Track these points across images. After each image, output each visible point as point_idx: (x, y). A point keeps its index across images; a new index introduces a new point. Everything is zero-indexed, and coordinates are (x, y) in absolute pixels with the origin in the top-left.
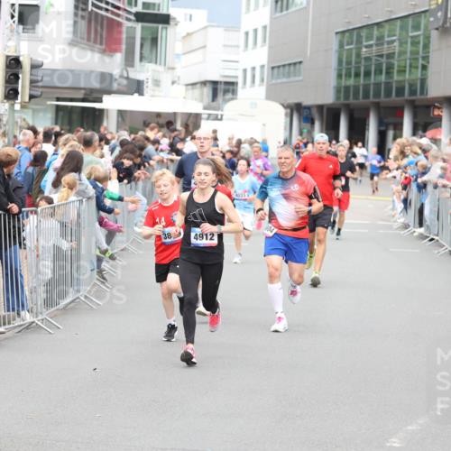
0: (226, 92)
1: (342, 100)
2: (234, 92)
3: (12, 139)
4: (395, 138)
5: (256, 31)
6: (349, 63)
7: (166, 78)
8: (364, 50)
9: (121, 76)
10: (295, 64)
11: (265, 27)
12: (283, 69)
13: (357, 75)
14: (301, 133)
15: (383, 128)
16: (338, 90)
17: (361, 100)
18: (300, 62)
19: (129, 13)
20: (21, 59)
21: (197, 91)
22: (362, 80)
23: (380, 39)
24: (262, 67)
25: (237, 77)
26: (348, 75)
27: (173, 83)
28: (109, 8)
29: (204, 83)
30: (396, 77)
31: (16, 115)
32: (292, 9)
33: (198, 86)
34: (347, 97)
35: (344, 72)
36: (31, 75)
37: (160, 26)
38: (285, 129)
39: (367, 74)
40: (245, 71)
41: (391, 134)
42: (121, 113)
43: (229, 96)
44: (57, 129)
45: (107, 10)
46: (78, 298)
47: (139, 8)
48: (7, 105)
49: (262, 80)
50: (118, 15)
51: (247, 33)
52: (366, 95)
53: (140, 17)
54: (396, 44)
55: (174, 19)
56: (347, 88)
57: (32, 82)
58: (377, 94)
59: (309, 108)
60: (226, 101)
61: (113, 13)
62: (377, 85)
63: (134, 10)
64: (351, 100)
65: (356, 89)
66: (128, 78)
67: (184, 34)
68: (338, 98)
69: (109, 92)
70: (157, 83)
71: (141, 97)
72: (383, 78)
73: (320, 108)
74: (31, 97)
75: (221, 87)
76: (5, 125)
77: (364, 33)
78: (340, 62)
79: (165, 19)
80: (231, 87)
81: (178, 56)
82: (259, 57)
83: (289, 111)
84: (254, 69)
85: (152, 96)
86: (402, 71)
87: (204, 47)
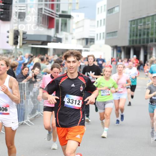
0: (91, 42)
1: (131, 45)
2: (94, 42)
3: (16, 59)
4: (150, 58)
5: (101, 21)
6: (134, 31)
7: (70, 37)
8: (139, 27)
9: (54, 37)
10: (115, 32)
11: (104, 19)
12: (111, 34)
13: (137, 35)
14: (117, 56)
15: (146, 54)
16: (130, 41)
17: (138, 44)
18: (116, 32)
19: (57, 14)
20: (19, 31)
21: (81, 42)
22: (138, 37)
23: (145, 23)
24: (103, 33)
25: (94, 37)
26: (133, 36)
27: (72, 39)
28: (50, 13)
29: (83, 39)
30: (150, 36)
31: (18, 50)
32: (114, 13)
33: (81, 40)
34: (133, 43)
35: (132, 35)
36: (23, 36)
37: (68, 19)
38: (112, 55)
39: (140, 35)
40: (97, 34)
41: (148, 56)
42: (54, 50)
43: (92, 43)
44: (32, 55)
45: (49, 14)
46: (39, 114)
47: (60, 13)
48: (14, 47)
49: (103, 37)
50: (53, 15)
51: (98, 22)
52: (140, 43)
53: (61, 16)
54: (150, 25)
55: (72, 17)
56: (133, 41)
57: (23, 39)
58: (144, 42)
59: (120, 47)
60: (91, 45)
61: (51, 15)
62: (144, 39)
63: (58, 13)
64: (135, 44)
65: (136, 41)
66: (56, 37)
67: (76, 22)
68: (130, 43)
69: (50, 42)
70: (67, 39)
71: (61, 44)
72: (146, 37)
73: (124, 47)
74: (23, 44)
75: (89, 40)
76: (14, 54)
77: (139, 21)
78: (131, 31)
79: (69, 17)
80: (92, 40)
81: (74, 29)
82: (102, 29)
83: (113, 48)
84: (100, 34)
85: (65, 43)
86: (152, 34)
87: (83, 26)
